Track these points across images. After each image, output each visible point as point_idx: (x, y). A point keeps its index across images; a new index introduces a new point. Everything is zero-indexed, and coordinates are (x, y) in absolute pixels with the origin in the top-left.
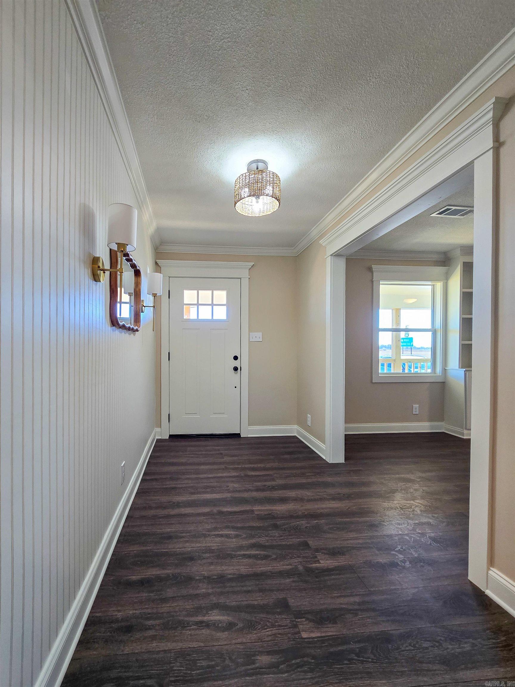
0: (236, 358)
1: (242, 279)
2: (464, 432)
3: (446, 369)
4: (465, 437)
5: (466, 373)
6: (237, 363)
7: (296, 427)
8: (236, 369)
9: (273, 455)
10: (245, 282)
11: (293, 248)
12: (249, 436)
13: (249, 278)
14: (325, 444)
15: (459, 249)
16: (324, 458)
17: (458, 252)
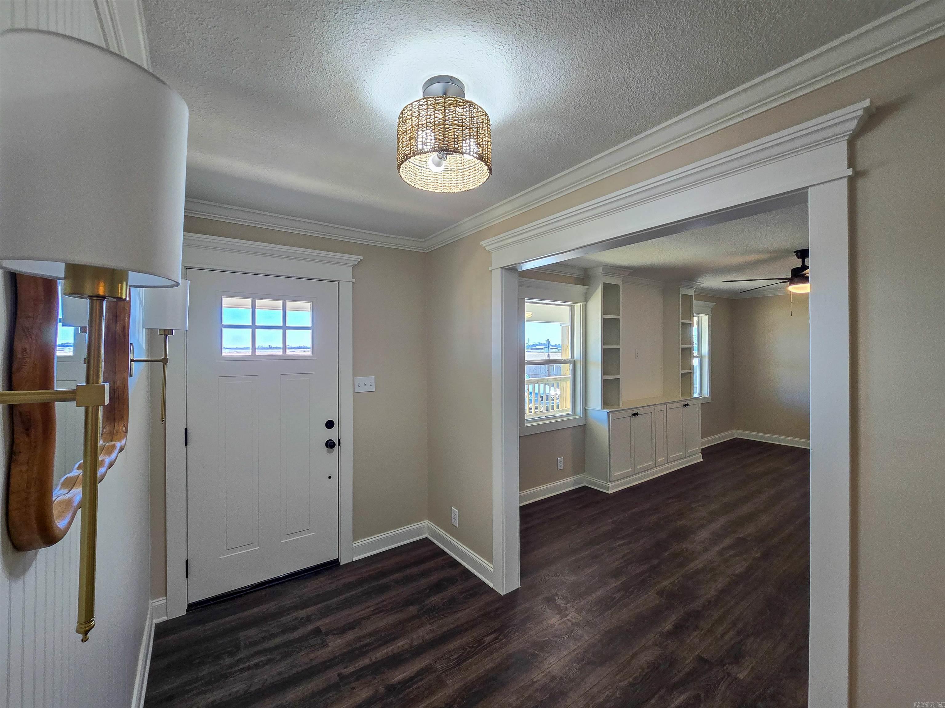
0: (330, 424)
1: (341, 283)
2: (609, 486)
3: (585, 409)
4: (610, 492)
5: (609, 415)
6: (332, 434)
7: (426, 523)
8: (330, 445)
9: (412, 604)
10: (347, 290)
11: (423, 240)
12: (355, 559)
13: (353, 282)
14: (492, 563)
15: (602, 267)
16: (491, 585)
17: (600, 270)
